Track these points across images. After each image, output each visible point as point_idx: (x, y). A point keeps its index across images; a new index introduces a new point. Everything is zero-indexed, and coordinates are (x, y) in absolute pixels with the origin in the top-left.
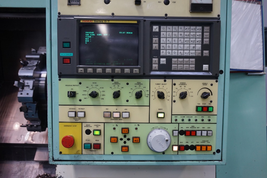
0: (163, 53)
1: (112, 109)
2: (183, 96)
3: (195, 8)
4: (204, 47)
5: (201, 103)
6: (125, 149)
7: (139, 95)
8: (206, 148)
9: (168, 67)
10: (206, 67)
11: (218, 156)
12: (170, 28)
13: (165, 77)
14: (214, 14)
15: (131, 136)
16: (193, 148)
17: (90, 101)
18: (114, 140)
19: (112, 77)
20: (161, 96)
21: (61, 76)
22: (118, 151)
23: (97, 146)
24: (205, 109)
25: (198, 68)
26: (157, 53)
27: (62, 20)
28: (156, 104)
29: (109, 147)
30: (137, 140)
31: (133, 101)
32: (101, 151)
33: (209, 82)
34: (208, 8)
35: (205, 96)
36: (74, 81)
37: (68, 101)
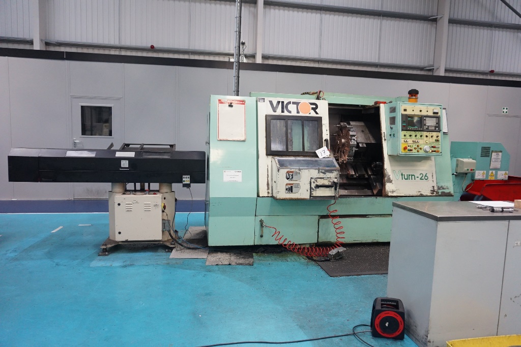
0: (427, 125)
1: (414, 140)
2: (432, 137)
3: (434, 113)
4: (437, 124)
5: (436, 138)
6: (418, 151)
7: (421, 136)
8: (438, 152)
9: (428, 129)
10: (437, 129)
11: (441, 154)
12: (429, 118)
13: (427, 131)
14: (439, 115)
15: (419, 147)
16: (435, 151)
17: (409, 137)
18: (415, 148)
19: (415, 131)
20: (427, 136)
21: (402, 130)
22: (416, 152)
23: (411, 150)
24: (437, 141)
25: (435, 129)
26: (425, 125)
27: (402, 115)
28: (425, 138)
29: (414, 151)
30: (421, 149)
31: (420, 138)
32: (412, 152)
33: (438, 133)
34: (437, 113)
35: (437, 137)
36: (405, 132)
37: (404, 137)
